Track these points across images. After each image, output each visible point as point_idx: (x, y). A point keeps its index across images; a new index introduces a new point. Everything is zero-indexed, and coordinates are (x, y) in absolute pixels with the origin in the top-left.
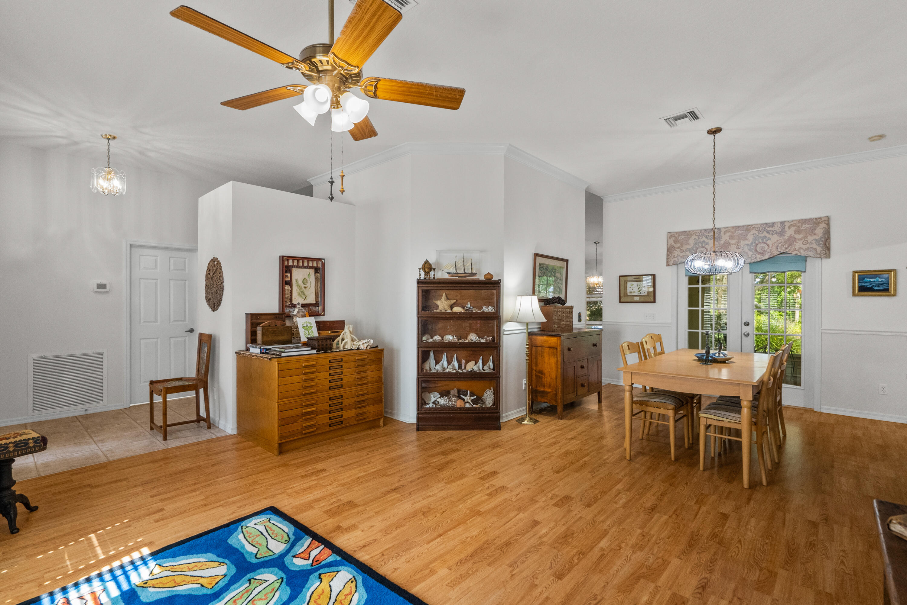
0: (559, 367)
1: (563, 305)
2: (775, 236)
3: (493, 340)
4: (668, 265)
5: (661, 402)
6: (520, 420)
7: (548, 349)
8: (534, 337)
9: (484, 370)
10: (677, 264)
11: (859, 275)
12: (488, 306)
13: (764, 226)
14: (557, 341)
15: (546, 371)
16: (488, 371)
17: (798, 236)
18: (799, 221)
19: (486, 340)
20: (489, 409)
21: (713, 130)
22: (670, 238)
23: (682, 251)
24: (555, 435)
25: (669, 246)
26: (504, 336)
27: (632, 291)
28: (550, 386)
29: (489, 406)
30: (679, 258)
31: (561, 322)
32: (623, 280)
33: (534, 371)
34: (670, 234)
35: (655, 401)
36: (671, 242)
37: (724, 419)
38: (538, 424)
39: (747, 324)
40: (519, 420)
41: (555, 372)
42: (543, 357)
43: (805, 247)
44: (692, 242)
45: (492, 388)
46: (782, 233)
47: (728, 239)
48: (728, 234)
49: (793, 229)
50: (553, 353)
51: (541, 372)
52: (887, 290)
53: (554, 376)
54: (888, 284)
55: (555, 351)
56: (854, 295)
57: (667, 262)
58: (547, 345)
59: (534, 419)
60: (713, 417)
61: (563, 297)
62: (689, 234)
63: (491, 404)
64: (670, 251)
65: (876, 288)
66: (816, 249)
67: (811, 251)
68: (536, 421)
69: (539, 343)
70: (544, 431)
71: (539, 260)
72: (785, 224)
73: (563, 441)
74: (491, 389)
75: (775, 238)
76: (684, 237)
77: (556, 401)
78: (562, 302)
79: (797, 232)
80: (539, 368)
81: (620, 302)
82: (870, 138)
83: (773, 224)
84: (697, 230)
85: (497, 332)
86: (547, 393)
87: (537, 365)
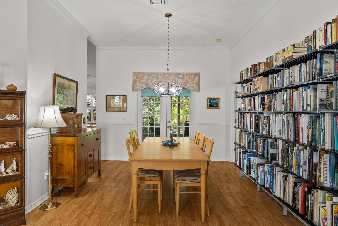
0: (76, 159)
1: (75, 113)
2: (181, 79)
3: (18, 145)
4: (133, 90)
5: (153, 176)
6: (44, 207)
7: (67, 146)
8: (56, 138)
9: (7, 173)
10: (138, 90)
11: (209, 100)
12: (11, 114)
13: (176, 74)
14: (75, 140)
15: (65, 163)
16: (11, 174)
17: (189, 81)
18: (189, 73)
19: (10, 145)
20: (12, 208)
21: (168, 14)
22: (134, 75)
23: (140, 83)
24: (76, 215)
25: (134, 80)
26: (28, 140)
27: (114, 104)
28: (68, 174)
29: (13, 205)
30: (139, 87)
31: (75, 125)
32: (109, 98)
33: (55, 165)
34: (134, 73)
35: (149, 177)
36: (135, 77)
37: (190, 182)
38: (60, 206)
39: (169, 122)
40: (42, 207)
41: (73, 163)
42: (62, 152)
43: (191, 86)
44: (145, 78)
45: (15, 187)
46: (183, 79)
47: (161, 78)
48: (162, 76)
49: (187, 77)
50: (71, 149)
51: (61, 165)
52: (217, 106)
53: (71, 165)
54: (218, 104)
55: (73, 147)
56: (207, 108)
57: (133, 89)
58: (66, 143)
59: (56, 203)
60: (184, 182)
61: (74, 106)
62: (144, 74)
63: (15, 203)
64: (134, 82)
65: (214, 105)
66: (195, 87)
67: (194, 88)
68: (57, 205)
69: (59, 142)
70: (67, 213)
71: (58, 79)
72: (185, 74)
73: (85, 219)
74: (14, 189)
75: (181, 80)
76: (141, 76)
77: (74, 185)
78: (74, 110)
79: (189, 78)
80: (59, 161)
81: (107, 111)
82: (216, 40)
83: (180, 74)
84: (148, 73)
85: (22, 137)
86: (66, 179)
87: (57, 159)
